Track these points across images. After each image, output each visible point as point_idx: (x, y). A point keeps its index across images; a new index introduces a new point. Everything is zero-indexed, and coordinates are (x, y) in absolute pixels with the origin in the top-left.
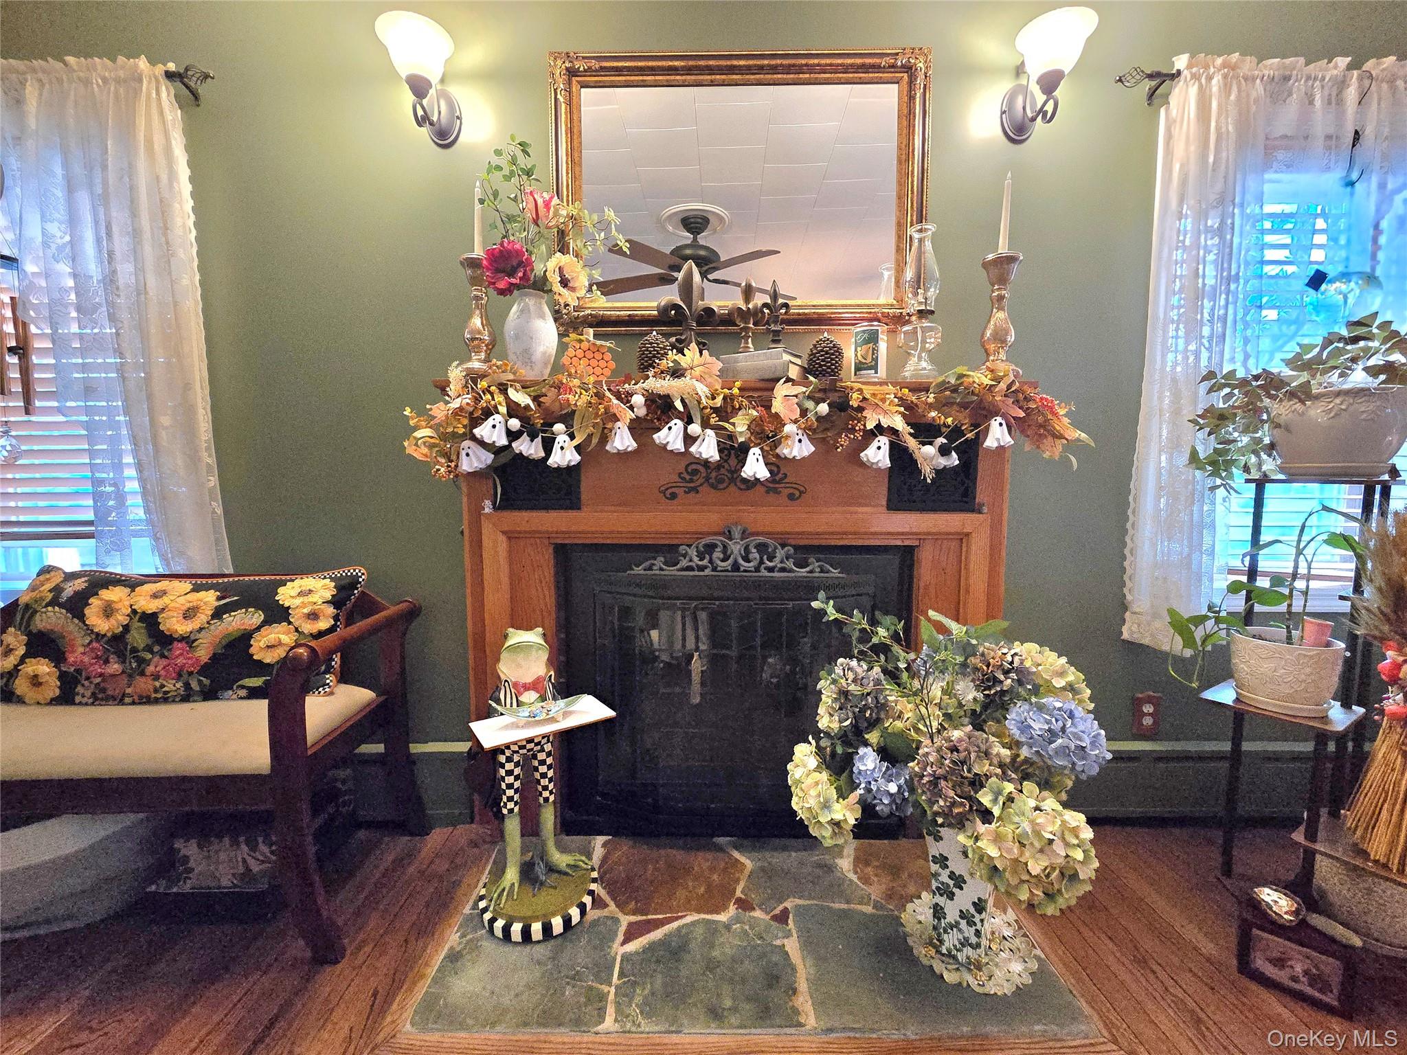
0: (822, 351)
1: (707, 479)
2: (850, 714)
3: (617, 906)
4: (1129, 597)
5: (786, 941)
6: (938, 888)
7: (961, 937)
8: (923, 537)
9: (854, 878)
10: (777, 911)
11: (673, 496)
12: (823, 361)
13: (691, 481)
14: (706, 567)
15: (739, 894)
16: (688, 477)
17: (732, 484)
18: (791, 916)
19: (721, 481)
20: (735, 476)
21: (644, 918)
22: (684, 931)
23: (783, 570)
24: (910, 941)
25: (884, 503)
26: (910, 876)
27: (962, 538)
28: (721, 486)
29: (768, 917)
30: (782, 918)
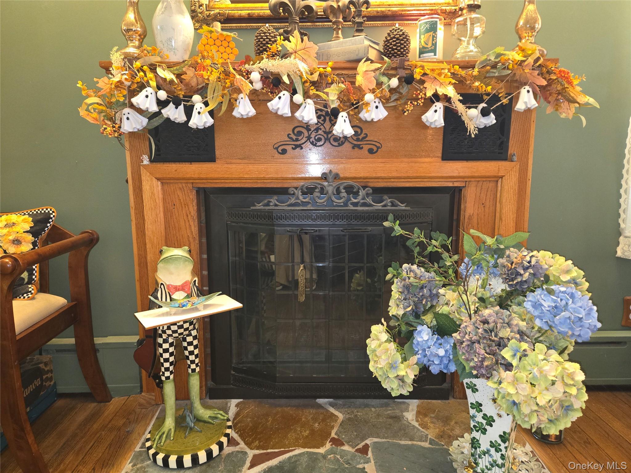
0: (394, 38)
1: (309, 138)
2: (412, 303)
3: (246, 444)
4: (622, 226)
5: (366, 466)
6: (474, 426)
7: (491, 460)
8: (468, 179)
9: (416, 424)
10: (360, 446)
11: (284, 152)
12: (395, 45)
13: (297, 140)
14: (308, 203)
15: (333, 435)
16: (294, 137)
17: (327, 143)
18: (370, 449)
19: (319, 140)
20: (329, 136)
21: (265, 451)
22: (293, 460)
23: (365, 204)
24: (455, 465)
25: (440, 155)
26: (456, 423)
27: (497, 179)
28: (319, 144)
29: (353, 450)
30: (364, 450)
